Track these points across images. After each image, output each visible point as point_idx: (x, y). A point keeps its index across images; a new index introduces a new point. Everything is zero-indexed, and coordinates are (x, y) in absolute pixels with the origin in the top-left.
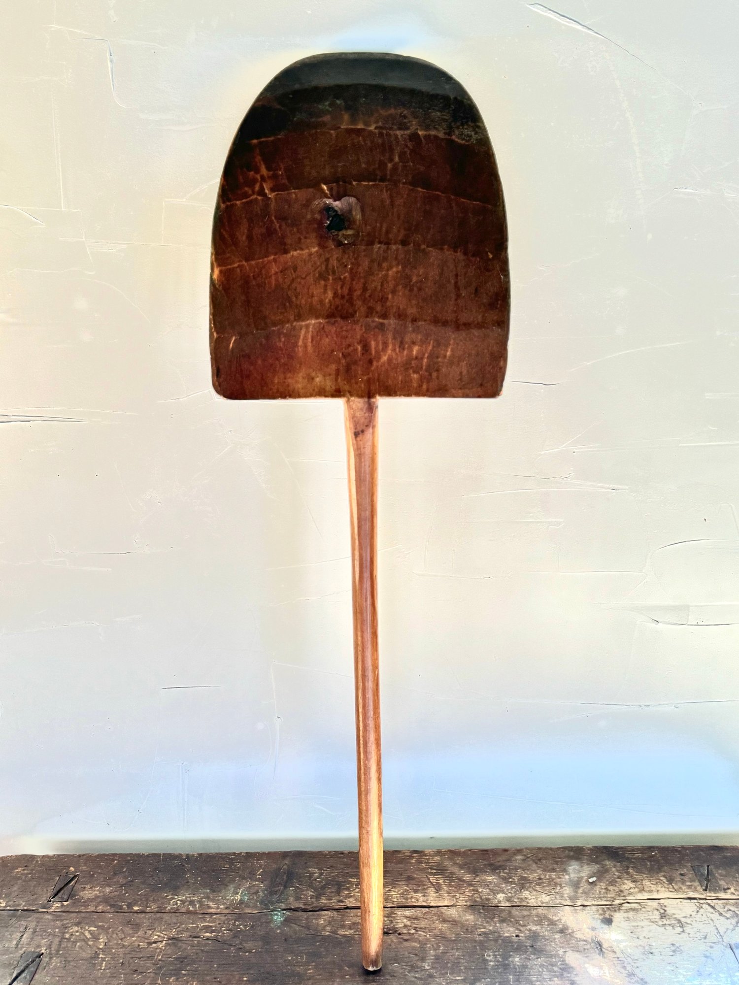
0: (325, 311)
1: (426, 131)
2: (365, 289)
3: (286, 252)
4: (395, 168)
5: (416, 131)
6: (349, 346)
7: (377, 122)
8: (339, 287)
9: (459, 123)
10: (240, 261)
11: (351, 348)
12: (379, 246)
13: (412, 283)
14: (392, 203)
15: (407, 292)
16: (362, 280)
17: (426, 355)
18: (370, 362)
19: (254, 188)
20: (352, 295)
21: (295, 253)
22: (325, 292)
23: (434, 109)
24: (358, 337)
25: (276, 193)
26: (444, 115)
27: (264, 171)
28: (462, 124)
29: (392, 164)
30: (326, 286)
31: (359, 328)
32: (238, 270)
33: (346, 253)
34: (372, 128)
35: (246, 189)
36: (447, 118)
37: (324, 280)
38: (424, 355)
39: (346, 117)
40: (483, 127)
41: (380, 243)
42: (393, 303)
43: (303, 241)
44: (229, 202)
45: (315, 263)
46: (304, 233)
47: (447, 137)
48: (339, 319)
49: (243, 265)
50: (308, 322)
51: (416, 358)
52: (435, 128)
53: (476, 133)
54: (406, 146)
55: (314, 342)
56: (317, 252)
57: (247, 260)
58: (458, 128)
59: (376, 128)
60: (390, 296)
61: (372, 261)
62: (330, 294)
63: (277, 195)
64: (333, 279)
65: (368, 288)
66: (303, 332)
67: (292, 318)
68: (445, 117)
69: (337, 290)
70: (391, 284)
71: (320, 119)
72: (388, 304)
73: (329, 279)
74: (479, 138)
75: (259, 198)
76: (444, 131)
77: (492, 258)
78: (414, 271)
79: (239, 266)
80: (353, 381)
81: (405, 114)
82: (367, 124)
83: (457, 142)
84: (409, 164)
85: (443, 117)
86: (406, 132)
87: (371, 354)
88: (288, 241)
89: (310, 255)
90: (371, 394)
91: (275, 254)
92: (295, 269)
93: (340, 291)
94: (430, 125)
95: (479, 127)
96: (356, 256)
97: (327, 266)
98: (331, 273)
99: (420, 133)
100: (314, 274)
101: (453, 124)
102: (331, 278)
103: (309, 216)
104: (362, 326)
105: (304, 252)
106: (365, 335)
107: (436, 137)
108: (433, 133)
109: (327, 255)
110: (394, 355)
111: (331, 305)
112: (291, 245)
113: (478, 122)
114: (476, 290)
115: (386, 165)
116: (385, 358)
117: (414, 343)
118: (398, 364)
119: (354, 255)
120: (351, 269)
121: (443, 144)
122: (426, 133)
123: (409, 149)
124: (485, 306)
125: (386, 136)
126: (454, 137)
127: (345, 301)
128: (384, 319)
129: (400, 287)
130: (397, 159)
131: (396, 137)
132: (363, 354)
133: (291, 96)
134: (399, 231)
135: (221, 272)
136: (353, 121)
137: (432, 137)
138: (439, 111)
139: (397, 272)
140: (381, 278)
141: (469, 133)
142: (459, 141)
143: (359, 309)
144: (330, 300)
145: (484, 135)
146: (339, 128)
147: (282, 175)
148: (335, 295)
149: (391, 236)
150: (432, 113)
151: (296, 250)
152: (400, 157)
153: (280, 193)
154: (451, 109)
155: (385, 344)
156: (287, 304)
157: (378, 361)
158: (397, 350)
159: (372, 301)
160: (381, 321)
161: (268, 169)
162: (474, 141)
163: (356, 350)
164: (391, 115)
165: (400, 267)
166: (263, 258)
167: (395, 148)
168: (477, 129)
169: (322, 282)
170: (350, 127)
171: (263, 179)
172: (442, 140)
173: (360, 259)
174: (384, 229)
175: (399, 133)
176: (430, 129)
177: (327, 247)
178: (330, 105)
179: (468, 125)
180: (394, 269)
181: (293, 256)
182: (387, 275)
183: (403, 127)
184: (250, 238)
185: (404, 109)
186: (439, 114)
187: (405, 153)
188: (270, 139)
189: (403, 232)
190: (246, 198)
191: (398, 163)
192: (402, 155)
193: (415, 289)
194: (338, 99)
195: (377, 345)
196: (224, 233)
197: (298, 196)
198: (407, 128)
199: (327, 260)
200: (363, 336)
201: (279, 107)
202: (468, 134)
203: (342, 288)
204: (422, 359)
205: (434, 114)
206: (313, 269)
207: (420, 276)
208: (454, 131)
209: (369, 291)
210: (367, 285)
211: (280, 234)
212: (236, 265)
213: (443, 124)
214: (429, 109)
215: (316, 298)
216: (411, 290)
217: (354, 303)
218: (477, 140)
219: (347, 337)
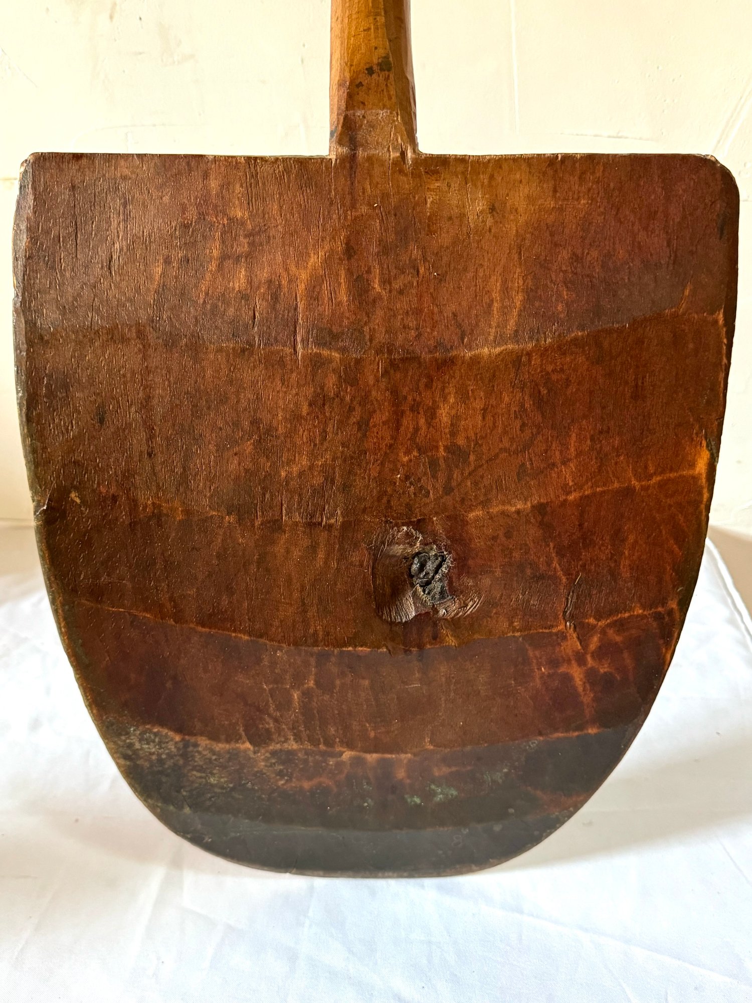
0: (457, 375)
1: (238, 748)
2: (363, 426)
3: (540, 509)
4: (298, 679)
5: (256, 748)
6: (401, 292)
7: (339, 765)
8: (423, 432)
9: (170, 763)
10: (645, 488)
11: (397, 285)
12: (332, 521)
13: (256, 437)
14: (304, 608)
15: (265, 417)
16: (369, 444)
17: (213, 267)
18: (350, 251)
19: (600, 640)
20: (395, 413)
21: (520, 506)
22: (455, 420)
23: (222, 788)
24: (380, 313)
25: (554, 630)
26: (201, 777)
27: (577, 674)
28: (161, 761)
29: (306, 686)
30: (453, 434)
31: (377, 335)
32: (651, 469)
33: (407, 505)
34: (347, 755)
35: (618, 639)
36: (195, 773)
37: (454, 444)
38: (220, 267)
39: (401, 774)
40: (119, 758)
41: (330, 527)
42: (297, 394)
43: (501, 533)
44: (660, 613)
45: (476, 483)
46: (498, 549)
47: (193, 740)
48: (426, 356)
49: (639, 480)
50: (498, 350)
51: (237, 260)
52: (219, 754)
53: (130, 746)
54: (276, 720)
55: (486, 299)
56: (471, 509)
57: (628, 492)
58: (171, 756)
59: (341, 754)
60: (305, 409)
61: (346, 487)
62: (444, 414)
63: (551, 627)
64: (437, 448)
65: (356, 428)
66: (512, 324)
67: (536, 360)
68: (199, 774)
69: (429, 424)
70: (302, 436)
71: (454, 769)
72: (309, 391)
73: (446, 448)
74: (123, 738)
75: (592, 621)
76: (200, 749)
77: (70, 492)
78: (250, 466)
79: (649, 477)
80: (394, 201)
81: (281, 779)
82: (358, 762)
83: (170, 729)
84: (271, 686)
85: (203, 775)
86: (278, 746)
87: (349, 272)
88: (534, 532)
89: (485, 504)
90: (347, 165)
91: (564, 503)
92: (522, 471)
93: (422, 421)
94: (230, 759)
95: (126, 757)
96: (385, 500)
97: (450, 478)
98: (441, 462)
99: (248, 745)
100: (481, 458)
101: (181, 762)
102: (442, 452)
103: (486, 581)
104: (371, 340)
105: (501, 507)
106: (365, 319)
107: (214, 737)
108: (220, 747)
109: (448, 500)
110: (293, 267)
111: (443, 389)
112: (528, 522)
113: (129, 766)
114: (102, 421)
115: (317, 683)
116: (315, 260)
117: (245, 297)
118: (283, 246)
119: (389, 501)
120: (395, 470)
121: (199, 725)
122: (237, 745)
123: (270, 715)
125: (319, 740)
126: (178, 738)
127: (410, 398)
128: (319, 355)
129: (281, 430)
130: (296, 695)
131: (298, 738)
132: (369, 272)
133: (511, 811)
134: (288, 551)
135: (692, 465)
136: (386, 768)
137: (223, 737)
138: (212, 785)
139: (289, 462)
140: (326, 450)
141: (146, 746)
142: (165, 731)
143: (378, 381)
144: (445, 399)
145: (115, 743)
146: (415, 755)
147: (539, 666)
148: (432, 414)
149: (306, 542)
150: (225, 782)
151: (518, 512)
152: (290, 701)
153: (547, 631)
154: (188, 789)
155: (313, 295)
156: (544, 391)
157: (332, 251)
158: (284, 282)
159: (348, 398)
160: (325, 353)
161: (567, 679)
162: (134, 730)
163: (386, 281)
164: (310, 779)
165: (283, 474)
166: (594, 494)
167: (300, 717)
168: (130, 753)
169: (461, 441)
170: (394, 756)
171: (581, 660)
172: (202, 734)
173: (375, 492)
174: (321, 555)
175: (293, 745)
176: (228, 752)
177: (449, 518)
178: (434, 794)
179: (150, 761)
180: (295, 469)
181: (526, 500)
182: (313, 456)
183: (284, 756)
184: (618, 536)
185: (285, 787)
186: (212, 780)
187: (279, 707)
188: (561, 735)
189: (279, 549)
190: (621, 620)
191: (292, 687)
192: (285, 704)
193: (246, 424)
194: (417, 806)
195: (333, 292)
196: (676, 548)
197: (506, 625)
198: (274, 753)
199: (448, 490)
200: (368, 315)
201: (539, 793)
202: (148, 744)
203: (417, 429)
204: (224, 257)
205: (222, 780)
206: (481, 472)
207: (236, 454)
208: (178, 749)
209: (353, 420)
210: (359, 435)
211: (552, 545)
212: (656, 479)
213: (201, 763)
214: (232, 789)
215: (478, 405)
216: (255, 422)
217: (387, 394)
218: (128, 733)
219: (407, 312)
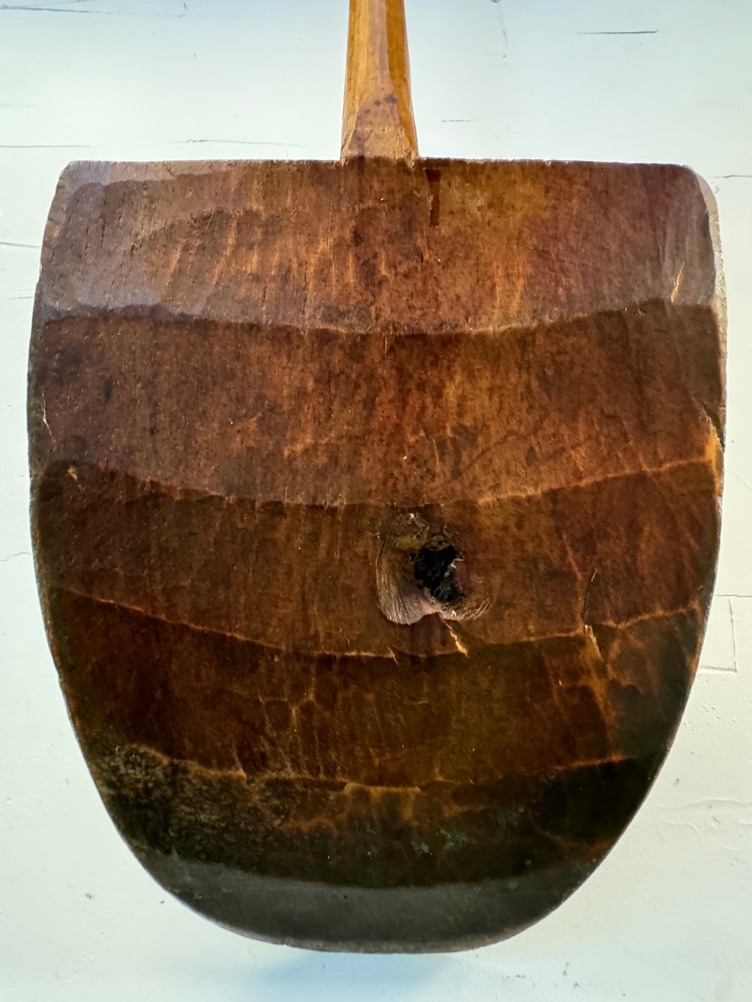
0: (462, 352)
1: (230, 777)
2: (370, 404)
3: (552, 495)
4: (299, 689)
5: (251, 777)
6: (406, 276)
7: (341, 800)
8: (430, 409)
9: (157, 794)
10: (658, 475)
11: (402, 269)
12: (336, 504)
13: (259, 414)
14: (305, 604)
15: (270, 393)
16: (375, 425)
17: (228, 252)
18: (358, 238)
19: (621, 646)
20: (401, 391)
21: (531, 491)
22: (463, 398)
23: (213, 828)
24: (385, 294)
25: (572, 634)
26: (190, 814)
27: (598, 686)
28: (148, 791)
29: (305, 700)
30: (460, 414)
31: (383, 314)
32: (661, 456)
33: (414, 489)
34: (351, 786)
35: (640, 645)
36: (183, 807)
37: (462, 426)
38: (234, 253)
39: (408, 813)
40: (102, 785)
41: (333, 511)
42: (302, 371)
43: (512, 523)
44: (681, 614)
45: (484, 468)
46: (509, 541)
47: (182, 763)
48: (430, 332)
49: (651, 465)
50: (503, 328)
51: (251, 247)
52: (209, 783)
53: (115, 770)
54: (272, 742)
55: (488, 283)
56: (480, 493)
57: (642, 478)
58: (157, 784)
59: (342, 786)
60: (310, 385)
61: (351, 469)
62: (451, 392)
63: (569, 630)
64: (444, 428)
65: (361, 406)
66: (515, 306)
67: (540, 340)
68: (187, 809)
69: (436, 405)
70: (307, 412)
71: (465, 808)
72: (314, 367)
73: (454, 429)
74: (107, 759)
75: (611, 623)
76: (190, 777)
77: (69, 468)
78: (252, 444)
79: (661, 463)
80: (398, 196)
81: (276, 819)
82: (362, 796)
83: (158, 750)
84: (268, 699)
85: (193, 810)
86: (274, 775)
87: (357, 257)
88: (546, 522)
89: (496, 487)
90: (356, 165)
91: (576, 490)
92: (531, 457)
93: (429, 401)
94: (222, 790)
95: (110, 784)
96: (390, 483)
97: (458, 461)
98: (449, 444)
99: (241, 773)
100: (488, 442)
101: (169, 793)
102: (449, 433)
103: (497, 580)
104: (377, 318)
105: (510, 494)
106: (371, 299)
107: (205, 762)
108: (213, 773)
109: (457, 486)
110: (303, 253)
111: (449, 367)
112: (539, 511)
113: (113, 796)
114: (108, 395)
115: (318, 696)
116: (324, 245)
117: (256, 278)
118: (294, 234)
119: (395, 485)
120: (400, 452)
121: (189, 746)
122: (230, 773)
123: (266, 736)
124: (89, 358)
125: (318, 767)
126: (166, 761)
127: (416, 376)
128: (325, 331)
129: (286, 407)
130: (294, 710)
131: (296, 764)
132: (375, 256)
133: (528, 862)
134: (289, 538)
135: (701, 452)
136: (392, 803)
137: (214, 762)
138: (203, 825)
139: (294, 440)
140: (330, 429)
141: (131, 771)
142: (152, 752)
143: (384, 358)
144: (452, 379)
145: (98, 765)
146: (423, 788)
147: (557, 677)
148: (438, 394)
149: (307, 527)
150: (217, 820)
151: (529, 499)
152: (287, 717)
153: (563, 635)
154: (176, 827)
155: (322, 276)
156: (550, 373)
157: (341, 238)
158: (295, 265)
159: (354, 376)
160: (332, 327)
161: (587, 693)
162: (119, 750)
163: (392, 266)
164: (308, 818)
165: (286, 453)
166: (606, 480)
167: (299, 739)
168: (114, 779)
169: (468, 422)
170: (400, 790)
171: (602, 671)
172: (192, 757)
173: (380, 476)
174: (323, 545)
175: (291, 774)
176: (220, 781)
177: (458, 503)
178: (444, 840)
179: (136, 790)
180: (299, 447)
181: (536, 485)
182: (317, 435)
183: (281, 788)
184: (634, 529)
185: (281, 828)
186: (203, 817)
187: (276, 727)
188: (581, 763)
189: (280, 535)
190: (641, 621)
191: (291, 701)
192: (283, 722)
193: (251, 401)
194: (425, 855)
195: (341, 276)
196: (692, 542)
197: (520, 628)
198: (270, 784)
199: (456, 474)
200: (373, 295)
201: (558, 839)
202: (133, 768)
203: (423, 408)
204: (237, 246)
205: (213, 818)
206: (488, 455)
207: (239, 432)
208: (167, 776)
209: (358, 398)
210: (365, 414)
211: (565, 537)
212: (668, 465)
213: (191, 795)
214: (224, 830)
215: (484, 384)
216: (260, 397)
217: (394, 372)
218: (112, 754)
219: (412, 294)
